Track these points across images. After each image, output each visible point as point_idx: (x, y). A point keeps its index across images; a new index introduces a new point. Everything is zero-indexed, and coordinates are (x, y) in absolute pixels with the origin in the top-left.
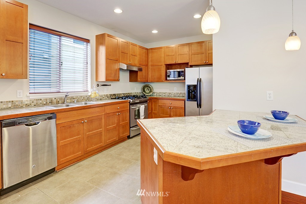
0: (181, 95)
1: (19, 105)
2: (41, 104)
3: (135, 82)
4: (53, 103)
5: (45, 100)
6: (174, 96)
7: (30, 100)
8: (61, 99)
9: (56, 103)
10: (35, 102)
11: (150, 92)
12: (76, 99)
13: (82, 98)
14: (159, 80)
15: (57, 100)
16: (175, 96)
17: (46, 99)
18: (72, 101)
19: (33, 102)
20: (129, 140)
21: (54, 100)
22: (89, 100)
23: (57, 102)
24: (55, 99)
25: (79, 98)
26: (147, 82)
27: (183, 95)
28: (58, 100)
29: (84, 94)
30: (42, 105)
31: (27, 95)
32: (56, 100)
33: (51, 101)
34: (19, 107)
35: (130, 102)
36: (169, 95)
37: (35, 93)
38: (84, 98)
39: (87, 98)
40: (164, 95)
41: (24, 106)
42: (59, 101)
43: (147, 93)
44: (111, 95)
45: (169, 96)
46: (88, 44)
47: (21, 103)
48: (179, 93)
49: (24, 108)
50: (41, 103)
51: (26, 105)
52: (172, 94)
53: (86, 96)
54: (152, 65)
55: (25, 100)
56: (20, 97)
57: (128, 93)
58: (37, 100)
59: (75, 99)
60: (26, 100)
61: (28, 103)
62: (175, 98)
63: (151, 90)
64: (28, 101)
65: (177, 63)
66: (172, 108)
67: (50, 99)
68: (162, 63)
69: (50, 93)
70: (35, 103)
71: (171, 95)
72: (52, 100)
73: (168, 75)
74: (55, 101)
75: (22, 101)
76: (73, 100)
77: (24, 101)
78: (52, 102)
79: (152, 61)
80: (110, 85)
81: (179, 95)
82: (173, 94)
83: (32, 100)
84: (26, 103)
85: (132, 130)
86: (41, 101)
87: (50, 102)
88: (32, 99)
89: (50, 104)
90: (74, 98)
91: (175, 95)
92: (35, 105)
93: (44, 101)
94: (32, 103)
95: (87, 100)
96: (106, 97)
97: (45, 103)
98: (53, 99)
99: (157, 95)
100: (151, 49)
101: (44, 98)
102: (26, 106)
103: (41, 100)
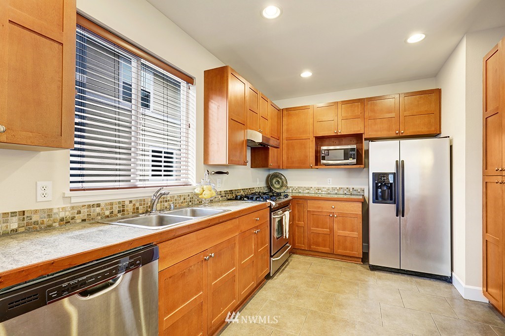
0: (341, 192)
1: (43, 223)
2: (99, 218)
3: (259, 167)
4: (125, 213)
5: (109, 207)
6: (327, 194)
7: (73, 208)
8: (142, 201)
9: (133, 213)
10: (85, 211)
11: (282, 186)
12: (171, 201)
13: (182, 198)
14: (301, 165)
15: (134, 205)
16: (329, 194)
17: (111, 204)
18: (164, 205)
19: (79, 212)
20: (269, 281)
21: (127, 206)
22: (192, 203)
23: (134, 209)
24: (131, 202)
25: (176, 200)
26: (279, 168)
27: (345, 192)
28: (137, 205)
29: (185, 191)
30: (102, 218)
31: (64, 194)
32: (132, 204)
33: (121, 209)
34: (41, 228)
35: (270, 207)
36: (317, 191)
37: (84, 190)
38: (184, 199)
39: (189, 200)
40: (307, 191)
41: (56, 225)
42: (138, 208)
43: (278, 189)
44: (226, 192)
45: (317, 193)
46: (192, 87)
47: (49, 215)
48: (338, 188)
49: (54, 229)
50: (99, 214)
51: (62, 220)
52: (323, 190)
53: (189, 195)
54: (289, 138)
55: (59, 208)
56: (45, 199)
57: (249, 189)
58: (89, 206)
59: (169, 201)
60: (63, 208)
61: (68, 214)
62: (329, 196)
63: (283, 182)
64: (66, 211)
65: (339, 134)
66: (335, 216)
67: (119, 203)
68: (308, 135)
69: (118, 188)
70: (84, 215)
71: (320, 191)
72: (123, 206)
73: (323, 155)
74: (129, 208)
75: (51, 210)
76: (166, 204)
77: (55, 211)
78: (123, 211)
79: (288, 131)
80: (227, 173)
81: (336, 192)
82: (326, 190)
83: (76, 207)
84: (62, 215)
85: (273, 261)
86: (98, 210)
87: (119, 212)
88: (75, 205)
89: (119, 215)
90: (168, 199)
91: (329, 192)
92: (84, 220)
93: (107, 209)
94: (77, 216)
95: (190, 203)
96: (219, 196)
97: (107, 213)
98: (127, 203)
99: (294, 191)
100: (287, 109)
101: (106, 202)
102: (59, 225)
103: (99, 205)
